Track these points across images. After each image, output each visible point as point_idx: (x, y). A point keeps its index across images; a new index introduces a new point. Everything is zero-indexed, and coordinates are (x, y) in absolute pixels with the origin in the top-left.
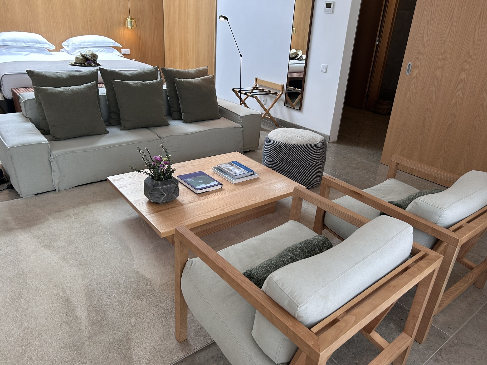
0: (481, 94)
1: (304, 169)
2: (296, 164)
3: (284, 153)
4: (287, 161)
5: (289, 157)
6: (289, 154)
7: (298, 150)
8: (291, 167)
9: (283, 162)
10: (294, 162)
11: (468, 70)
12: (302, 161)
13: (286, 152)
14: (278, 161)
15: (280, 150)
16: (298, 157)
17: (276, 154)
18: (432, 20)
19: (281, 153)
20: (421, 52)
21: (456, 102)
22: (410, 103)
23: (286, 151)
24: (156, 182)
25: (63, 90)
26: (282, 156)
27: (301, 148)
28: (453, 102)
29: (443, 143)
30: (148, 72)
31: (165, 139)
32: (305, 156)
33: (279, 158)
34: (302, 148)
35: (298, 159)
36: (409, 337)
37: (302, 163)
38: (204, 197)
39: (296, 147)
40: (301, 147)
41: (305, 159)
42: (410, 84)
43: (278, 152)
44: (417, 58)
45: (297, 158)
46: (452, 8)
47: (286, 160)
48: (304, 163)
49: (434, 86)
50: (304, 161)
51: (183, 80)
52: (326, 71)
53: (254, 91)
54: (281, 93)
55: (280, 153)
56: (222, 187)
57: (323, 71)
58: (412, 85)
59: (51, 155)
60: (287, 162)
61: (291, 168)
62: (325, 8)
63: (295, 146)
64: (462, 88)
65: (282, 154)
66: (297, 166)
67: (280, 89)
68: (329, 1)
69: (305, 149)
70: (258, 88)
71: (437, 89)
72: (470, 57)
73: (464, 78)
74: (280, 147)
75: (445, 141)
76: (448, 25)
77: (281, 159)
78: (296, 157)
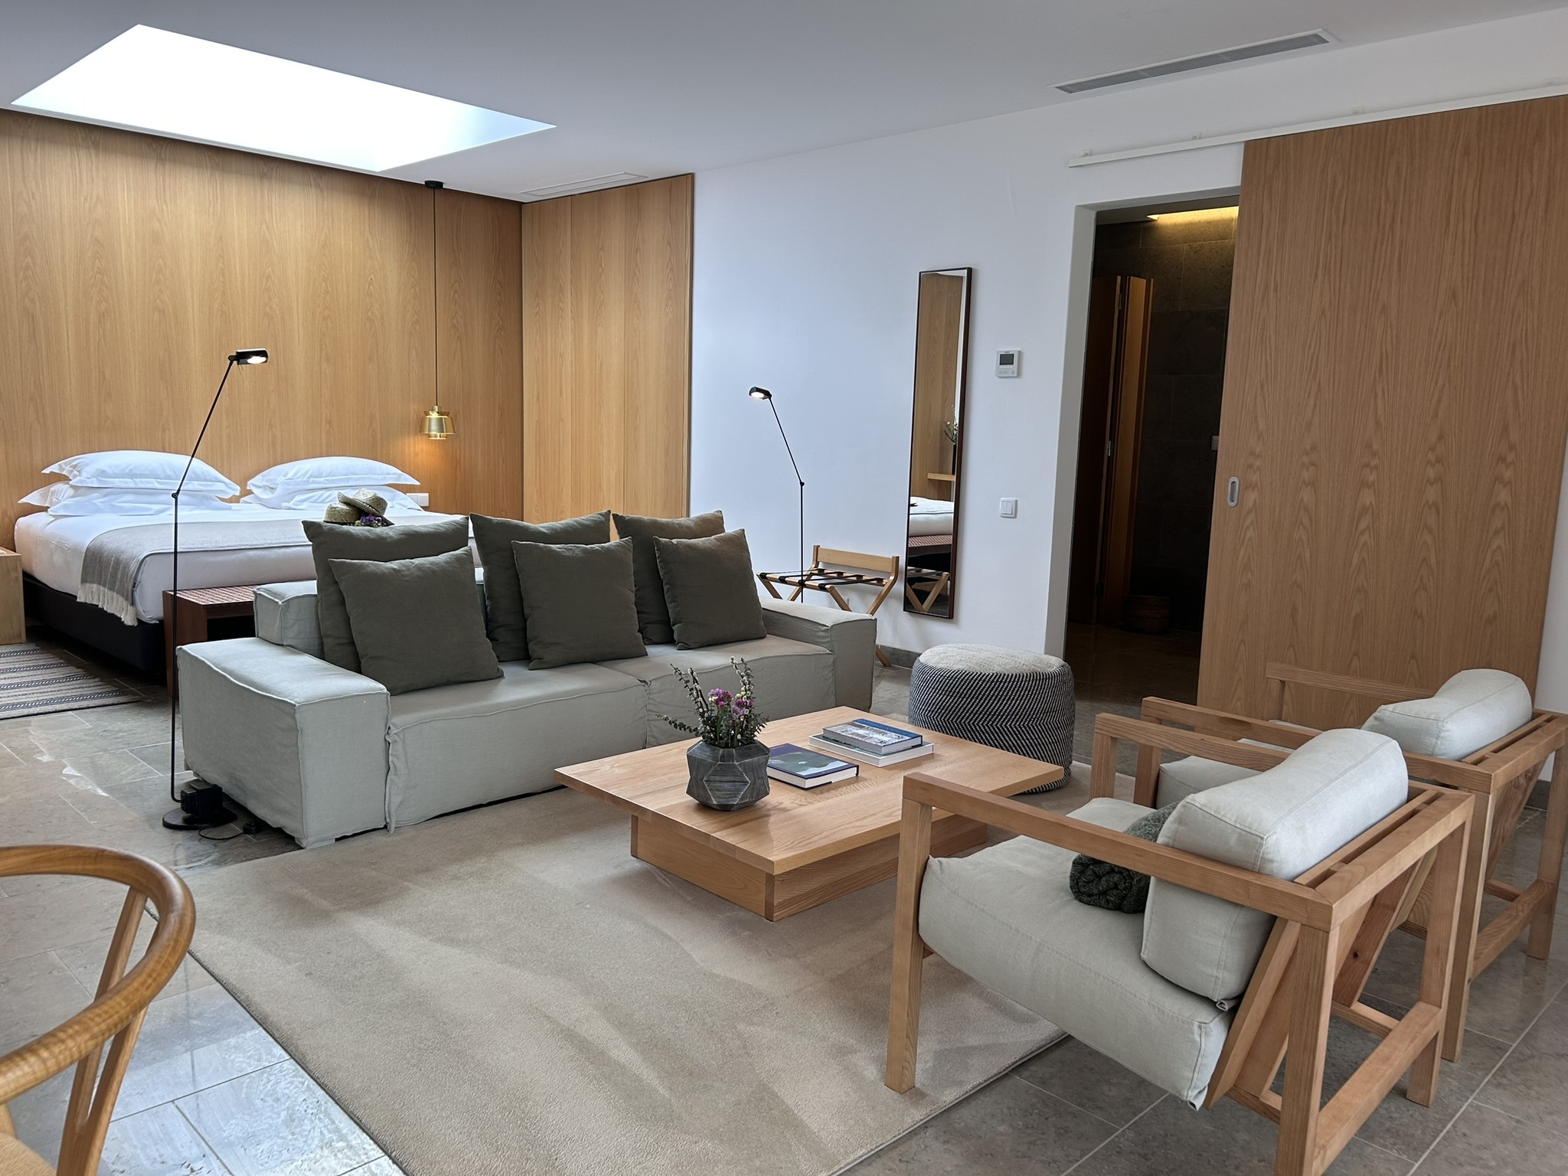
0: (1419, 537)
1: (1032, 738)
2: (1011, 724)
3: (977, 698)
4: (987, 718)
5: (990, 706)
6: (990, 699)
7: (1011, 687)
8: (997, 733)
9: (975, 721)
10: (1005, 719)
11: (1376, 483)
12: (1025, 715)
13: (980, 694)
14: (962, 719)
15: (964, 690)
16: (1014, 705)
17: (956, 703)
18: (1269, 378)
19: (968, 698)
20: (1258, 450)
21: (1364, 560)
22: (1249, 572)
23: (981, 692)
24: (724, 751)
25: (399, 567)
26: (971, 707)
27: (1018, 682)
28: (1355, 560)
29: (1350, 662)
30: (589, 523)
31: (655, 685)
32: (1032, 702)
33: (963, 711)
34: (1022, 682)
35: (1015, 710)
36: (1436, 1009)
37: (1026, 720)
38: (826, 795)
39: (1006, 680)
40: (1018, 680)
41: (1031, 711)
42: (1242, 526)
43: (960, 697)
44: (1250, 466)
45: (1012, 709)
46: (1312, 351)
47: (983, 716)
48: (1029, 722)
49: (1301, 526)
50: (1029, 715)
51: (674, 541)
52: (1014, 515)
53: (813, 577)
54: (892, 578)
55: (964, 697)
56: (857, 774)
57: (1005, 516)
58: (1248, 528)
59: (391, 726)
60: (985, 720)
61: (998, 735)
62: (997, 368)
63: (1003, 678)
64: (1371, 526)
65: (970, 702)
66: (1012, 729)
67: (889, 568)
68: (1007, 350)
69: (1028, 685)
70: (823, 570)
71: (1310, 532)
72: (1374, 454)
73: (1371, 503)
74: (964, 683)
75: (1355, 657)
76: (1310, 389)
77: (970, 715)
78: (1008, 707)
